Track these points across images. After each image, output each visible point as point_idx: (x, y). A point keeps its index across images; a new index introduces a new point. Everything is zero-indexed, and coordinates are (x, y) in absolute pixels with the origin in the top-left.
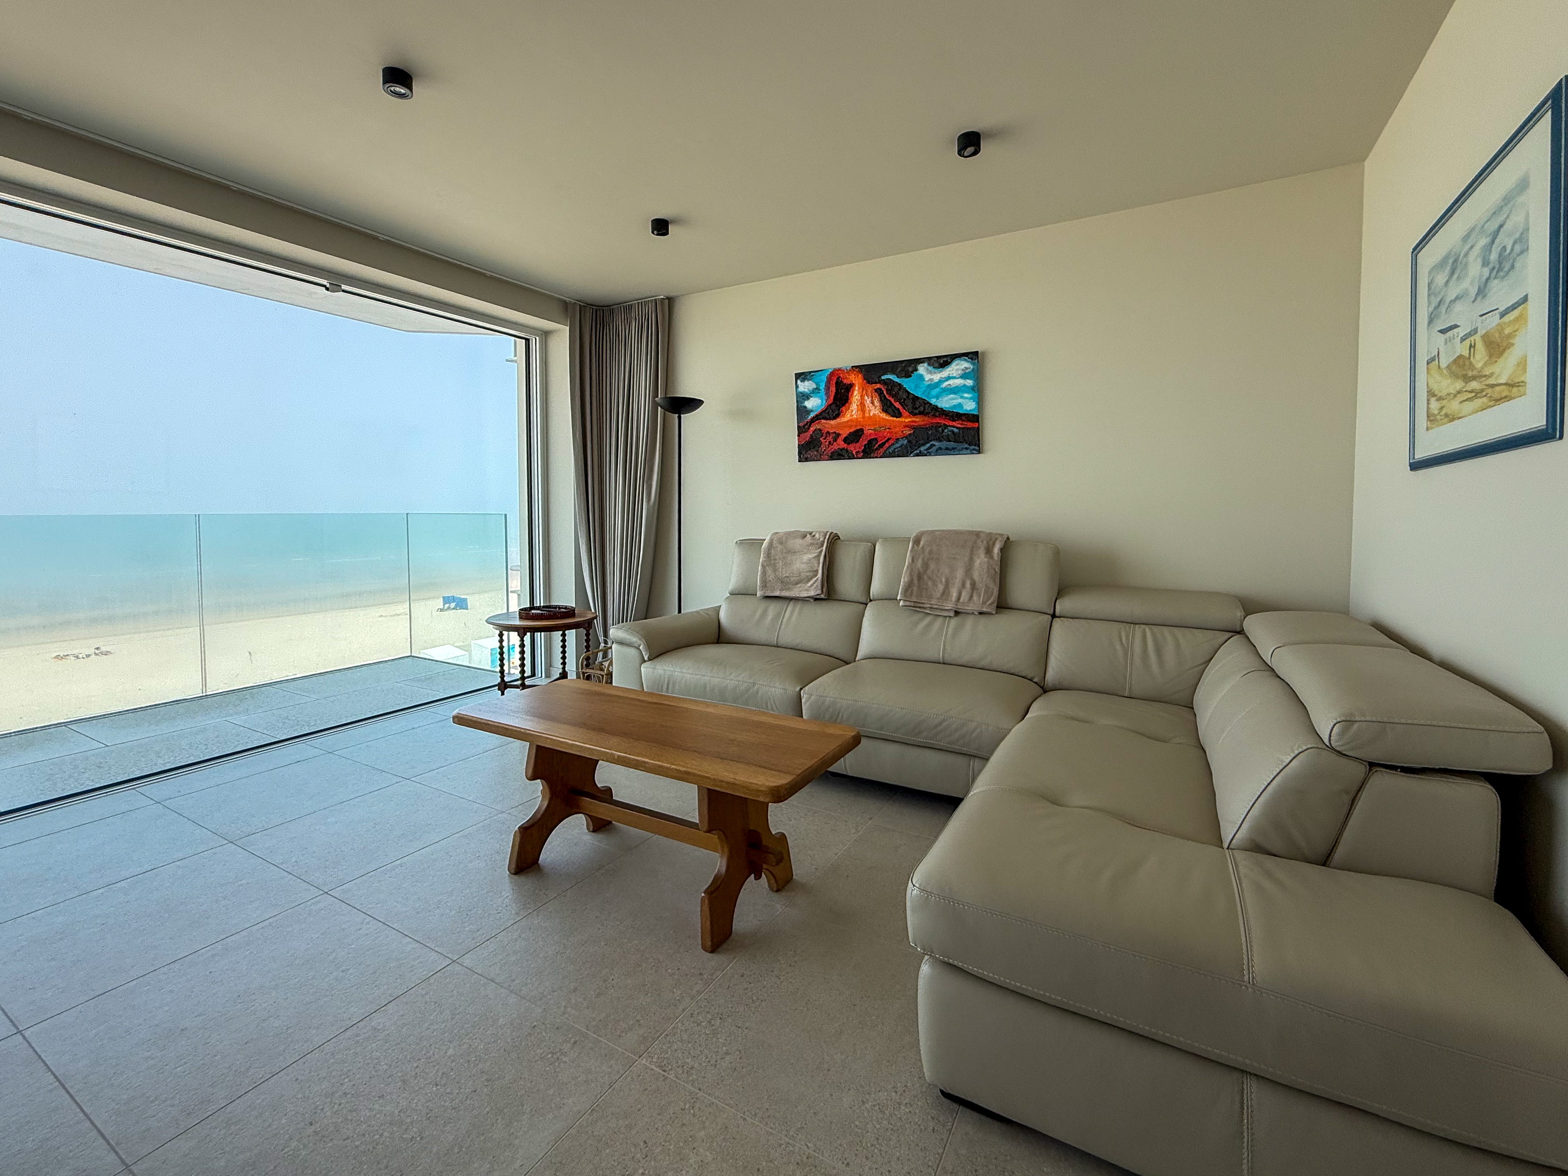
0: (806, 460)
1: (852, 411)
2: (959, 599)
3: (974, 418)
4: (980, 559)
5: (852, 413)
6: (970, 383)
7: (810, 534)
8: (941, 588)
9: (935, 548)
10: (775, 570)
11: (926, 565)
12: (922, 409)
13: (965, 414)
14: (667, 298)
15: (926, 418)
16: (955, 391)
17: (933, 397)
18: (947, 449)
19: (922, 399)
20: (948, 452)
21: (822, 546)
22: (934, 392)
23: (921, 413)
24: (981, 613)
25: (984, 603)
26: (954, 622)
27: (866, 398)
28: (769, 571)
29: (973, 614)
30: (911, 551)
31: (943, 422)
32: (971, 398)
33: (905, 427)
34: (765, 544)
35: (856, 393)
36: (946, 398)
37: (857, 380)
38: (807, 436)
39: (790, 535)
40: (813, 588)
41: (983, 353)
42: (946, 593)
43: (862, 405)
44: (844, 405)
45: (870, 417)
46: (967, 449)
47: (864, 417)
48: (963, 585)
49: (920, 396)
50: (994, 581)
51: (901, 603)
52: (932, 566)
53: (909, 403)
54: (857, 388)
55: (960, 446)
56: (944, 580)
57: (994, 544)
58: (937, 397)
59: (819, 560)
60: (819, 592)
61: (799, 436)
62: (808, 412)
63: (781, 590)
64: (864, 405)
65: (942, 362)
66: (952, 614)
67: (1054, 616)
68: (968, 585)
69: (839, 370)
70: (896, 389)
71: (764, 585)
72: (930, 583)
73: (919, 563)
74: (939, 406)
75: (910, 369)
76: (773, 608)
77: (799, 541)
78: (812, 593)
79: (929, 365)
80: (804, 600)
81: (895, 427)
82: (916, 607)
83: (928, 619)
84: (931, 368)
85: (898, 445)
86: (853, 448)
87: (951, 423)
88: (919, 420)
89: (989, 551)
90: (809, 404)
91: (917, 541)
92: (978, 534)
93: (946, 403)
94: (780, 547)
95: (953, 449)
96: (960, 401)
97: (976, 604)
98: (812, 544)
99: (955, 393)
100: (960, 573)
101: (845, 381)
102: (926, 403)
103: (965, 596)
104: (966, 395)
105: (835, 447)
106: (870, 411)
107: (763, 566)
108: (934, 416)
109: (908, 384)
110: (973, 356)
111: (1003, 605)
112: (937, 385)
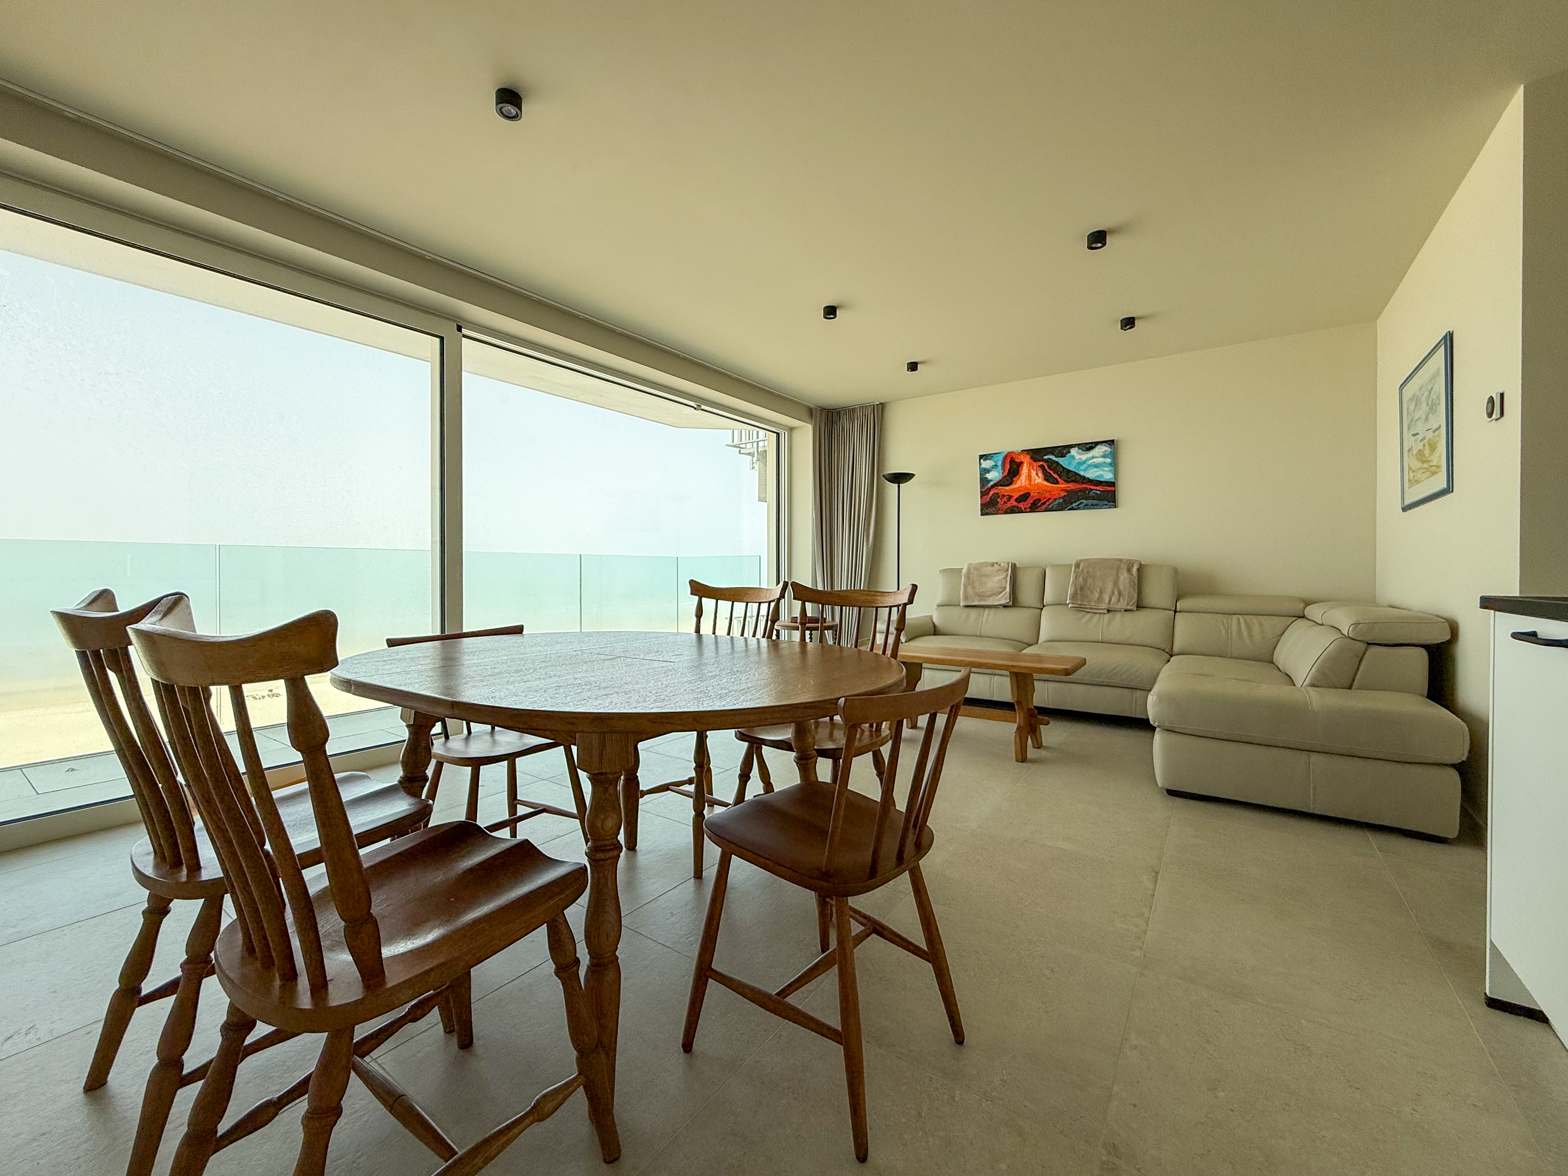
0: (987, 514)
1: (1022, 480)
2: (1110, 602)
3: (1112, 484)
4: (1124, 577)
5: (1022, 482)
6: (1109, 460)
7: (997, 563)
8: (1097, 595)
9: (1091, 569)
10: (973, 588)
11: (1085, 580)
12: (1073, 478)
13: (1104, 482)
14: (881, 404)
15: (1077, 484)
16: (1096, 466)
17: (1081, 470)
18: (1092, 505)
19: (1073, 472)
20: (1092, 507)
21: (1008, 570)
22: (1083, 467)
23: (1072, 481)
24: (1125, 611)
25: (1128, 604)
26: (1107, 616)
27: (1032, 471)
28: (969, 588)
29: (1120, 611)
30: (1074, 572)
31: (1089, 487)
32: (1110, 471)
33: (1062, 490)
34: (964, 571)
35: (1024, 468)
36: (1090, 472)
37: (1026, 460)
38: (987, 498)
39: (985, 564)
40: (1004, 598)
41: (1117, 441)
42: (1100, 599)
43: (1029, 476)
44: (1015, 476)
45: (1035, 485)
46: (1106, 505)
47: (1030, 484)
48: (1113, 593)
49: (1072, 470)
50: (1134, 590)
51: (1070, 605)
52: (1090, 581)
53: (1064, 474)
54: (1025, 465)
55: (1102, 503)
56: (1098, 590)
57: (1133, 566)
58: (1085, 470)
59: (1006, 580)
60: (1008, 601)
61: (981, 498)
62: (989, 481)
63: (979, 601)
64: (1031, 476)
65: (1089, 447)
66: (1106, 611)
67: (1175, 612)
68: (1116, 592)
69: (1012, 452)
70: (1055, 465)
71: (966, 598)
72: (1089, 593)
73: (1081, 579)
74: (1087, 476)
75: (1065, 452)
76: (974, 613)
77: (990, 568)
78: (1003, 602)
79: (1079, 448)
80: (995, 607)
81: (1054, 491)
82: (1080, 609)
83: (1089, 615)
84: (1080, 451)
85: (1056, 503)
86: (1022, 505)
87: (1095, 488)
88: (1071, 486)
89: (1129, 570)
90: (989, 476)
91: (1077, 565)
92: (1120, 560)
93: (1091, 474)
94: (976, 572)
95: (1096, 505)
96: (1101, 472)
97: (1123, 605)
98: (999, 570)
99: (1097, 467)
100: (1110, 586)
101: (1016, 460)
102: (1076, 474)
103: (1114, 599)
104: (1106, 469)
105: (1009, 505)
106: (1035, 480)
107: (964, 585)
108: (1083, 483)
109: (1062, 461)
110: (1111, 443)
111: (1140, 606)
112: (1084, 462)
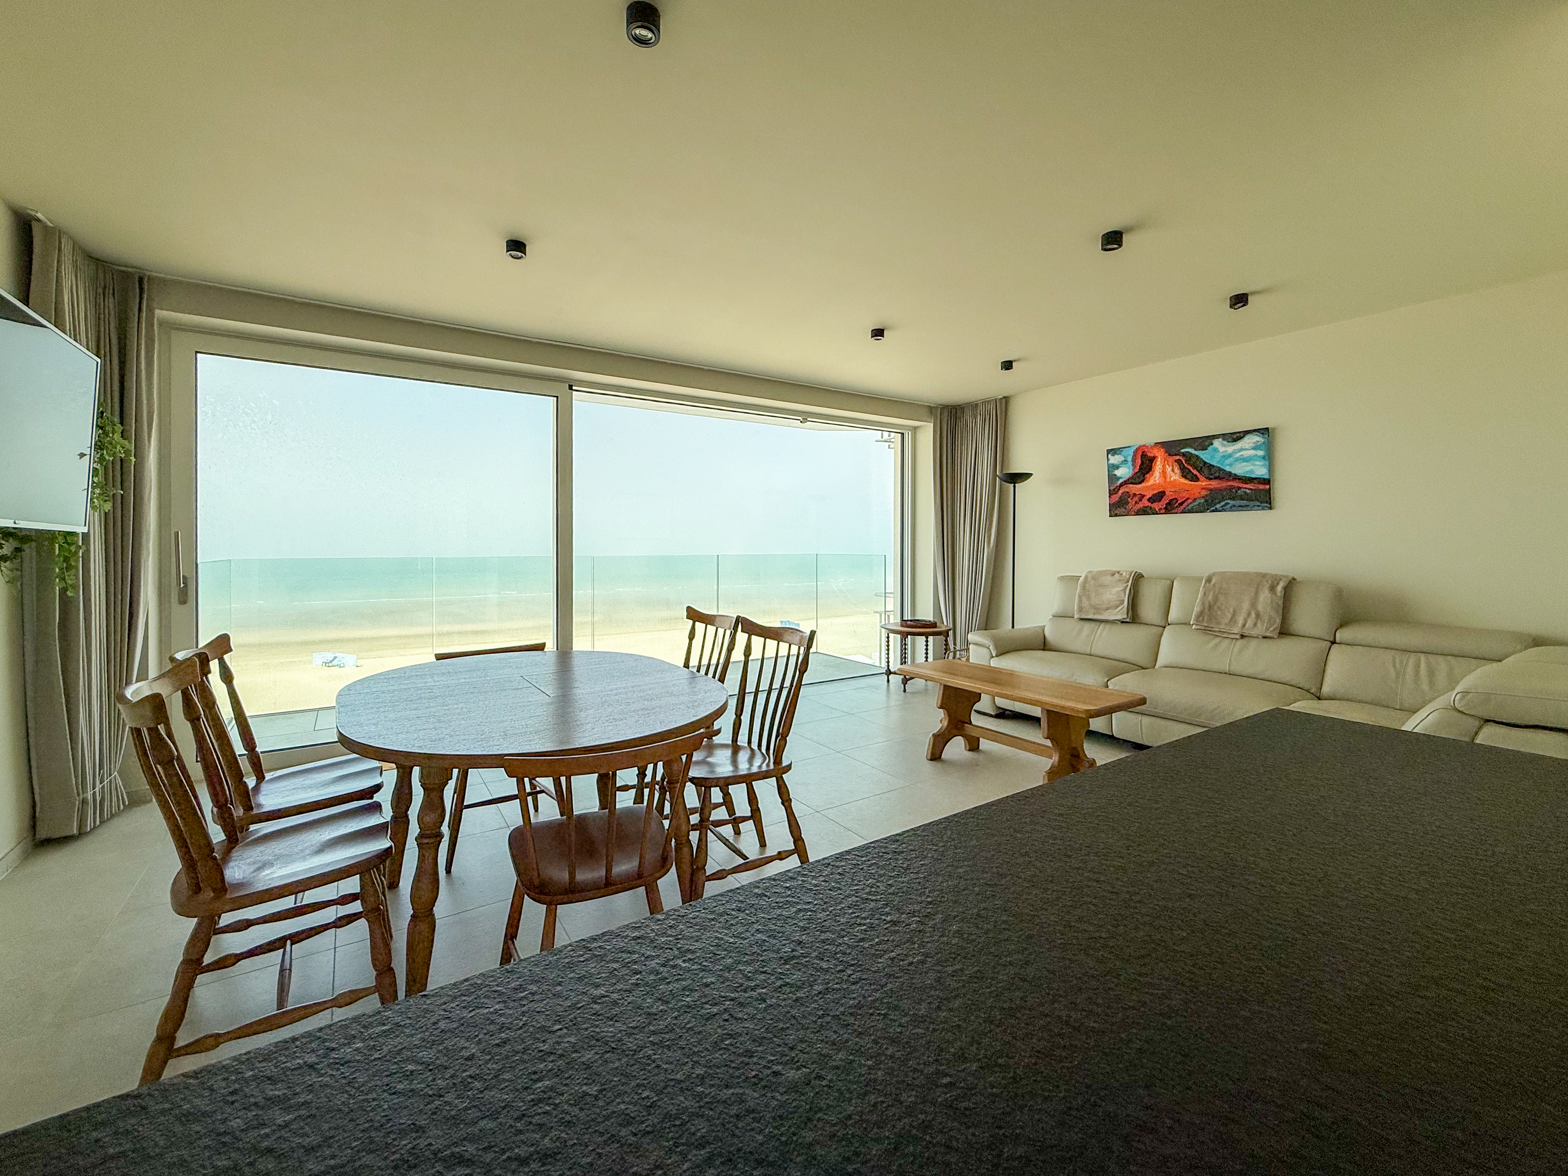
0: (1116, 515)
2: (1244, 625)
3: (1267, 482)
4: (1265, 596)
5: (1155, 478)
6: (1261, 453)
7: (1118, 572)
8: (1229, 616)
9: (1224, 586)
10: (1090, 599)
11: (1216, 599)
12: (1217, 474)
13: (1256, 479)
14: (1006, 397)
15: (1221, 482)
16: (1245, 460)
17: (1227, 465)
18: (1240, 506)
19: (1217, 467)
20: (1240, 508)
21: (1128, 581)
22: (1228, 461)
23: (1216, 478)
24: (1264, 637)
25: (1267, 629)
26: (1240, 642)
27: (1167, 466)
28: (1084, 600)
29: (1257, 637)
30: (1204, 587)
31: (1236, 484)
32: (1263, 465)
33: (1203, 489)
34: (1081, 579)
35: (1158, 463)
36: (1239, 466)
37: (1160, 454)
38: (1116, 498)
39: (1103, 573)
40: (1121, 613)
41: (1274, 429)
42: (1233, 620)
43: (1164, 473)
44: (1148, 473)
45: (1171, 482)
46: (1258, 506)
47: (1165, 482)
48: (1249, 614)
49: (1215, 465)
50: (1277, 612)
51: (1194, 627)
52: (1222, 598)
53: (1206, 471)
54: (1159, 460)
55: (1251, 503)
56: (1231, 610)
57: (1278, 584)
58: (1230, 465)
59: (1125, 592)
60: (1125, 616)
61: (1110, 497)
62: (1118, 478)
63: (1094, 614)
64: (1166, 473)
65: (1235, 437)
66: (1238, 637)
67: (1334, 642)
68: (1253, 615)
69: (1144, 446)
70: (1194, 460)
71: (1081, 609)
72: (1219, 613)
73: (1210, 597)
74: (1233, 472)
75: (1207, 444)
76: (1088, 627)
77: (1109, 578)
78: (1119, 617)
79: (1224, 439)
80: (1113, 622)
81: (1193, 489)
82: (1207, 630)
83: (1217, 640)
84: (1225, 442)
85: (1196, 503)
86: (1156, 506)
87: (1245, 486)
88: (1214, 484)
89: (1272, 588)
90: (1118, 473)
91: (1209, 580)
92: (1264, 576)
93: (1239, 469)
94: (1093, 582)
95: (1246, 506)
96: (1252, 467)
97: (1260, 630)
98: (1119, 580)
100: (1246, 606)
101: (1149, 454)
102: (1220, 469)
103: (1250, 623)
104: (1257, 463)
105: (1140, 505)
106: (1171, 477)
107: (1080, 597)
108: (1229, 480)
109: (1204, 455)
110: (1264, 431)
111: (1284, 632)
112: (1230, 456)
